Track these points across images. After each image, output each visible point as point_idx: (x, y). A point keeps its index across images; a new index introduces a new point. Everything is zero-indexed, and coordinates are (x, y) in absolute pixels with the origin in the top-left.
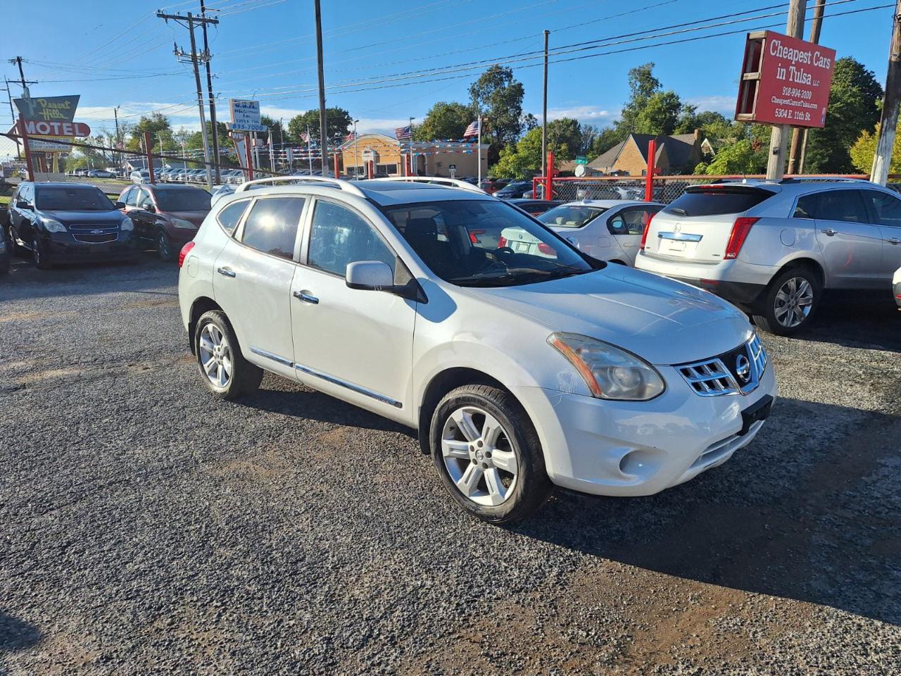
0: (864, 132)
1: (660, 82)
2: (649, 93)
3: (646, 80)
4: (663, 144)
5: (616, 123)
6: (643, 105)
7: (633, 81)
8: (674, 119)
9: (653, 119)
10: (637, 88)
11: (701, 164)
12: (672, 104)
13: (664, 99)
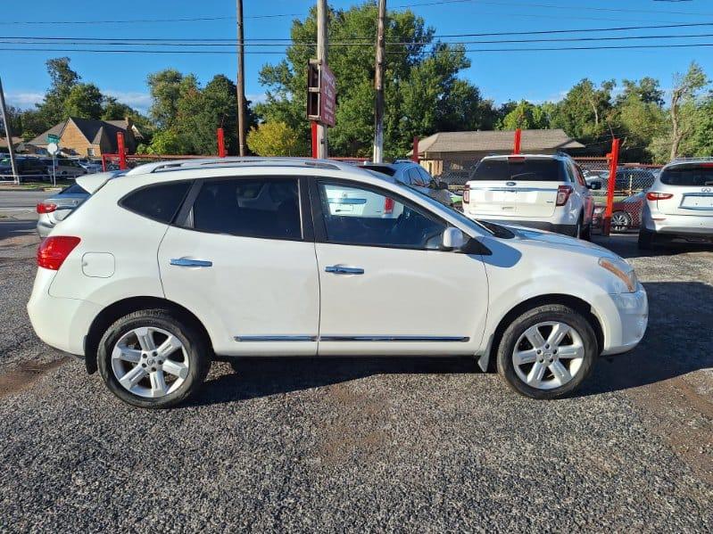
0: (252, 127)
1: (78, 74)
2: (69, 83)
3: (64, 72)
4: (101, 128)
5: (37, 105)
6: (66, 92)
7: (52, 71)
8: (98, 107)
9: (79, 105)
10: (57, 76)
11: (141, 145)
12: (93, 94)
13: (85, 90)
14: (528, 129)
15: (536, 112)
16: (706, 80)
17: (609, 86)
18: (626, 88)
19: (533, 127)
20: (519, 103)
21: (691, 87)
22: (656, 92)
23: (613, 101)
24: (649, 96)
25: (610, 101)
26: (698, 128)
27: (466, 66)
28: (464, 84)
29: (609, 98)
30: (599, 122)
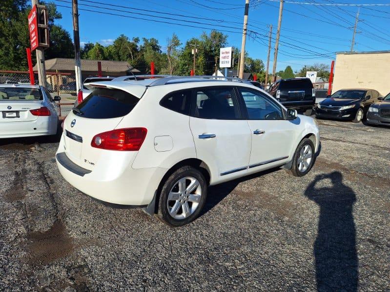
14: (103, 60)
15: (105, 50)
16: (180, 43)
17: (137, 40)
18: (144, 42)
19: (105, 59)
20: (95, 44)
21: (174, 45)
22: (157, 46)
23: (139, 48)
24: (155, 48)
25: (137, 48)
26: (180, 65)
27: (59, 17)
28: (59, 28)
29: (137, 46)
30: (134, 59)
